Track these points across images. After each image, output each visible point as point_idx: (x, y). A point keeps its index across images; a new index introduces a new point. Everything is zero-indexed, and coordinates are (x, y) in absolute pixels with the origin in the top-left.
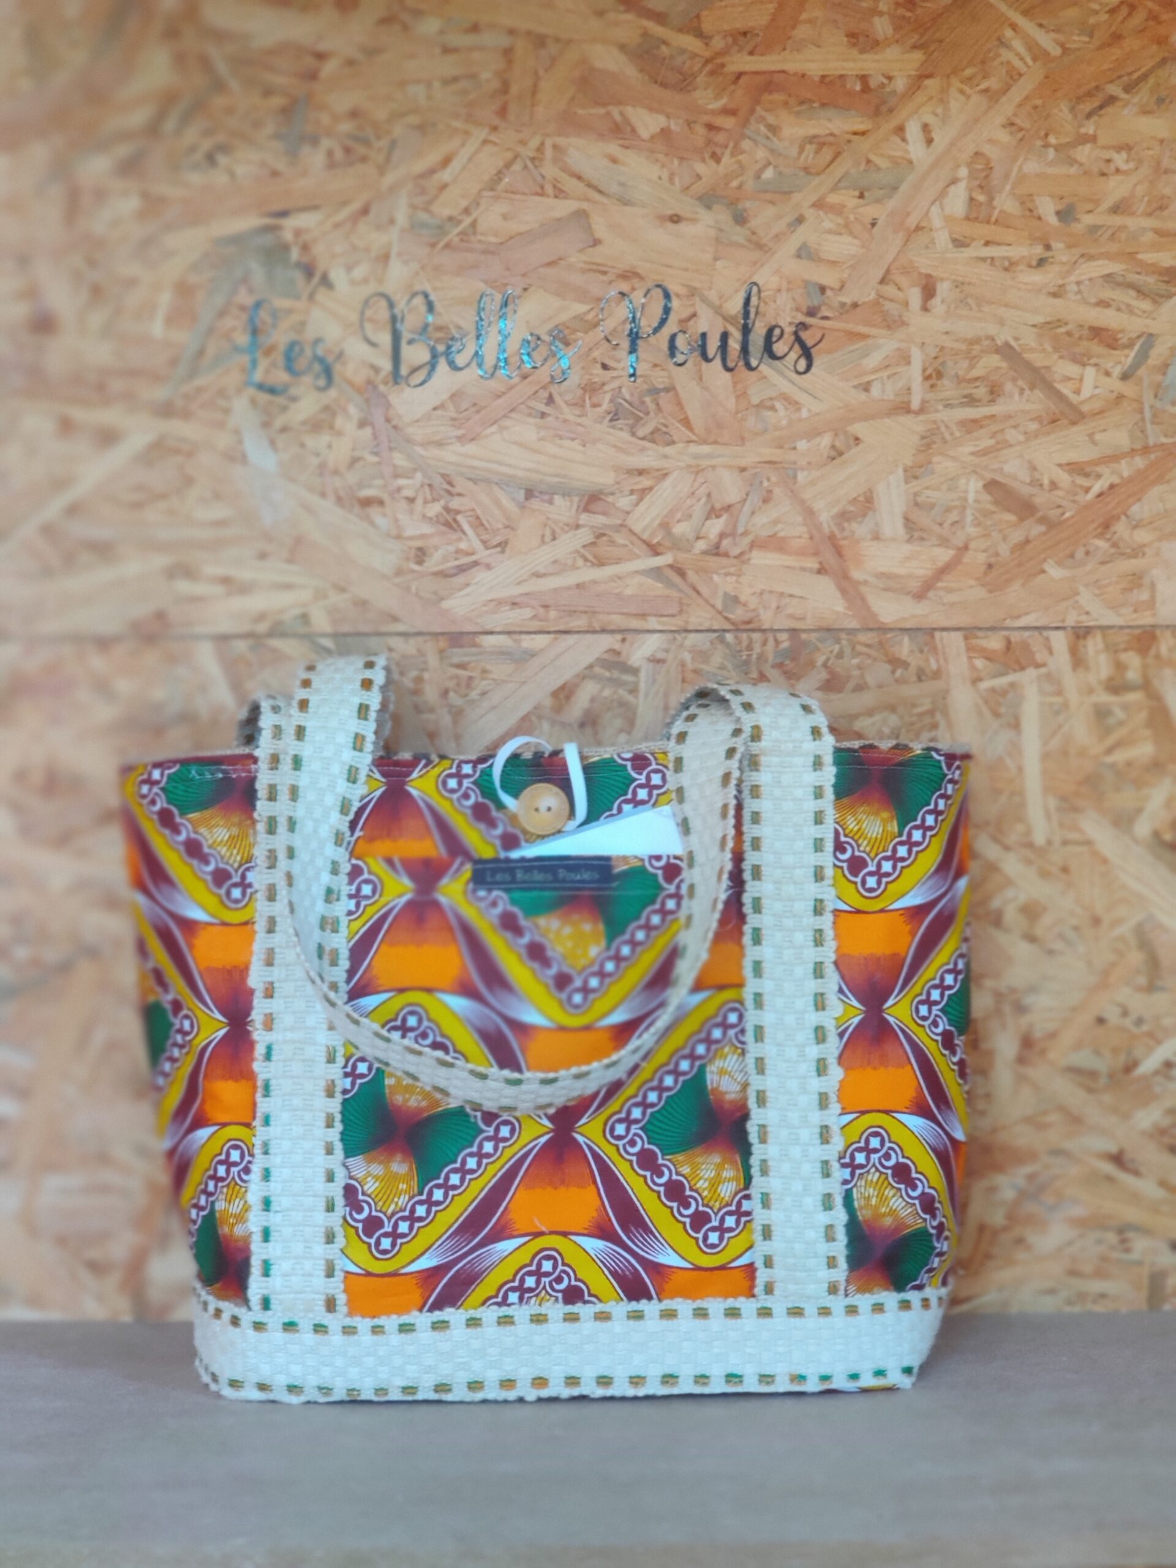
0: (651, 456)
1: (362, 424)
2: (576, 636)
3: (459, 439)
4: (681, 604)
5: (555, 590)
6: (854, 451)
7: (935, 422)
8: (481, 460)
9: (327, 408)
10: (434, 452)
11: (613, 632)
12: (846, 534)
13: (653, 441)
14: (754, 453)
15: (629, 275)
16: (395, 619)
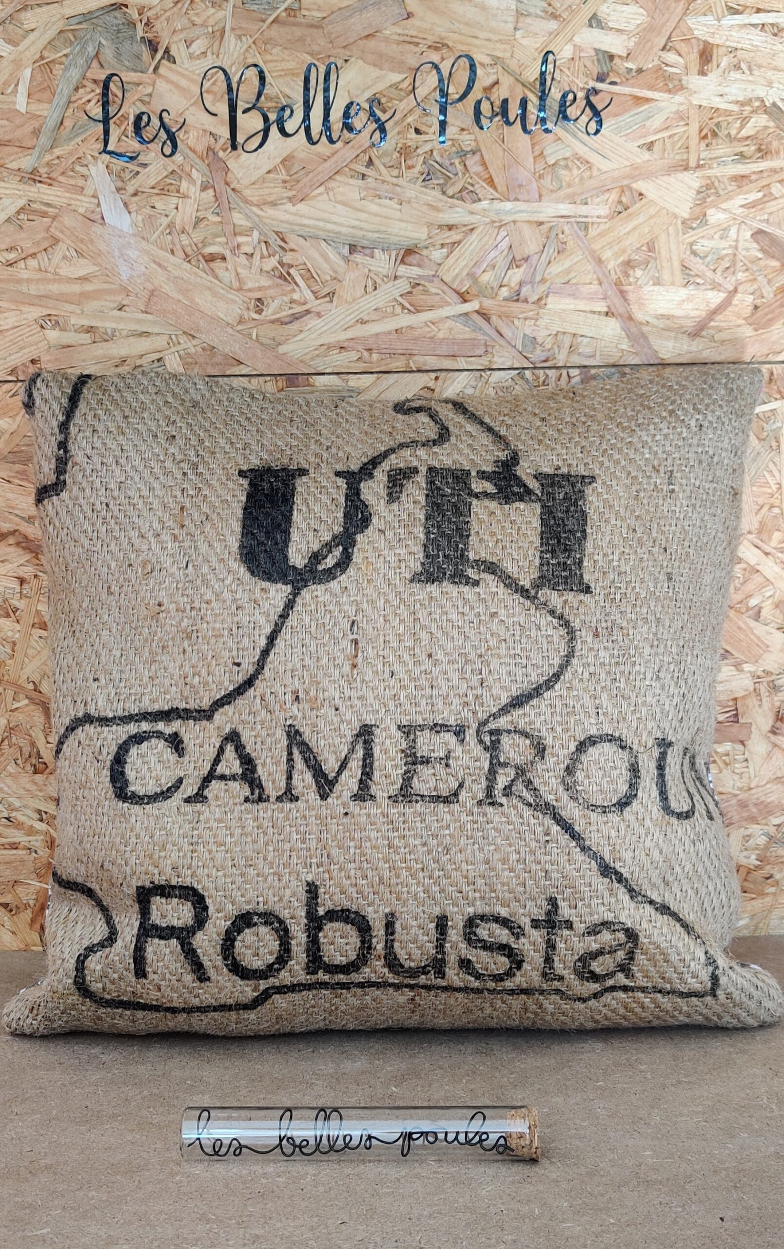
0: (458, 214)
1: (204, 188)
2: (396, 375)
3: (290, 199)
4: (486, 345)
5: (377, 335)
6: (638, 205)
7: (709, 178)
8: (310, 218)
9: (172, 174)
10: (270, 212)
11: (427, 371)
12: (631, 279)
13: (461, 199)
14: (550, 209)
15: (439, 46)
16: (239, 363)
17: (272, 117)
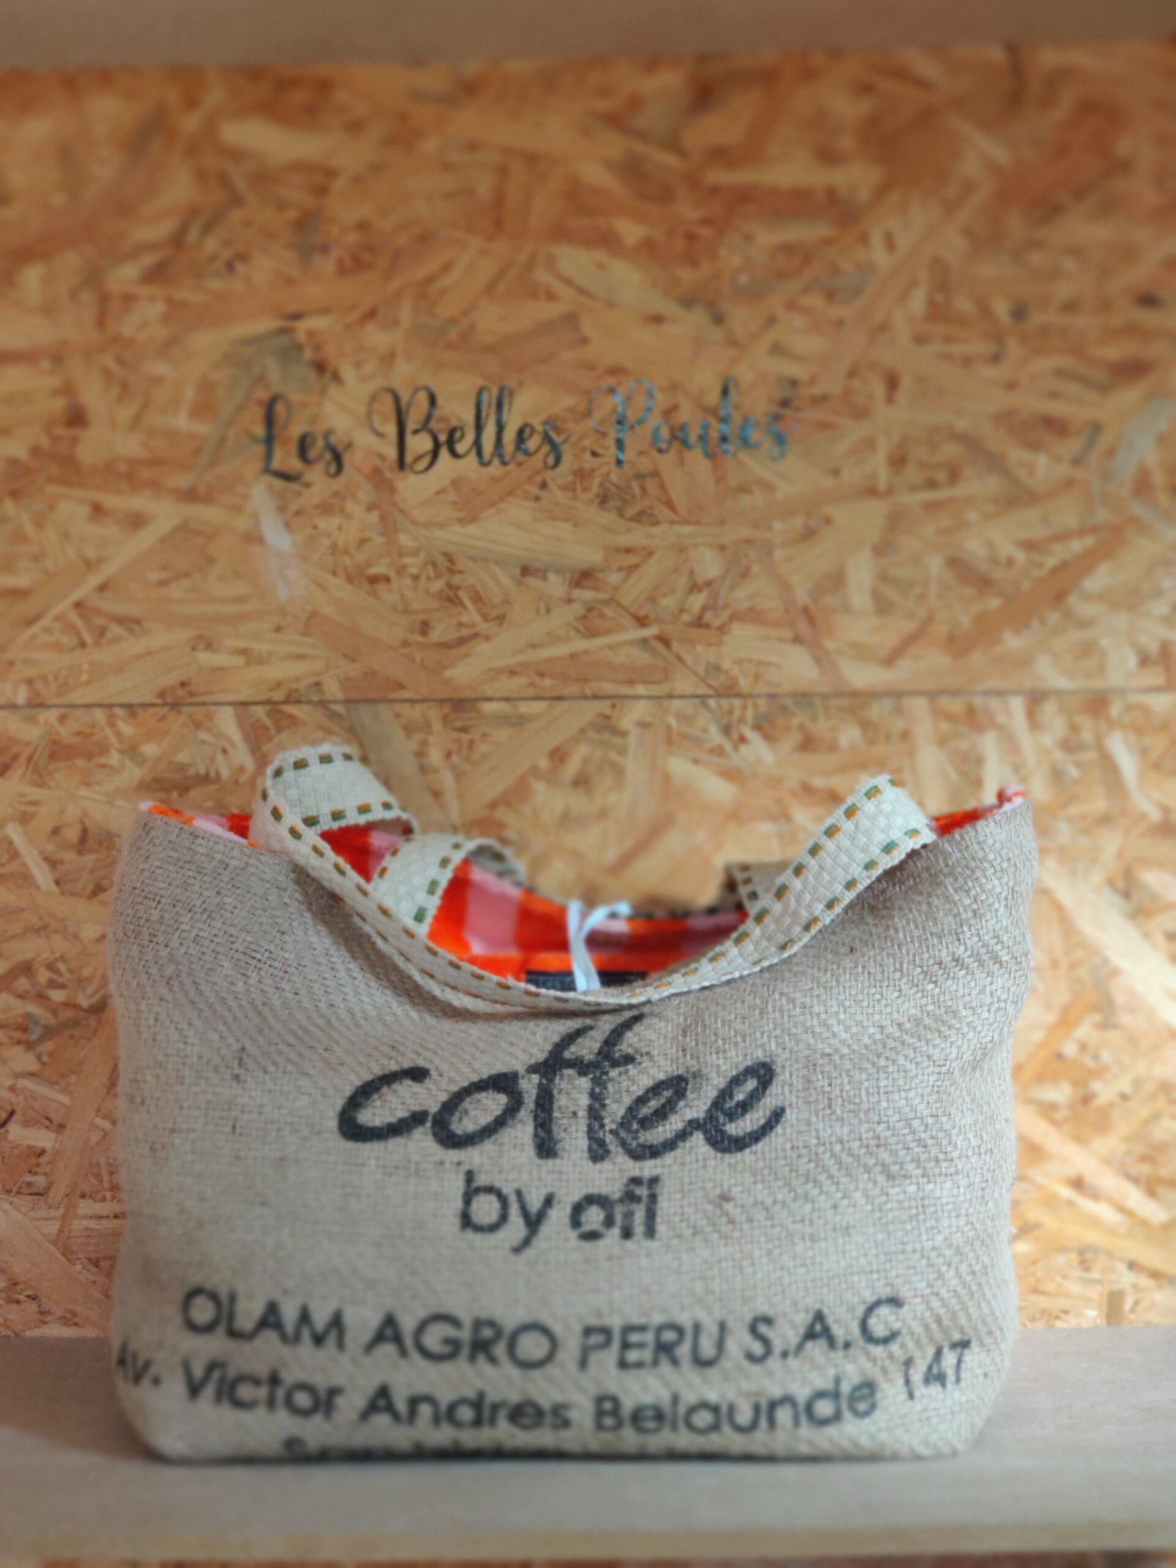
0: (637, 536)
2: (569, 702)
3: (460, 520)
4: (665, 671)
5: (549, 660)
6: (826, 530)
7: (899, 504)
8: (481, 540)
9: (336, 494)
10: (439, 534)
11: (603, 698)
12: (820, 606)
13: (640, 522)
14: (733, 533)
15: (616, 371)
16: (401, 687)
17: (443, 438)
